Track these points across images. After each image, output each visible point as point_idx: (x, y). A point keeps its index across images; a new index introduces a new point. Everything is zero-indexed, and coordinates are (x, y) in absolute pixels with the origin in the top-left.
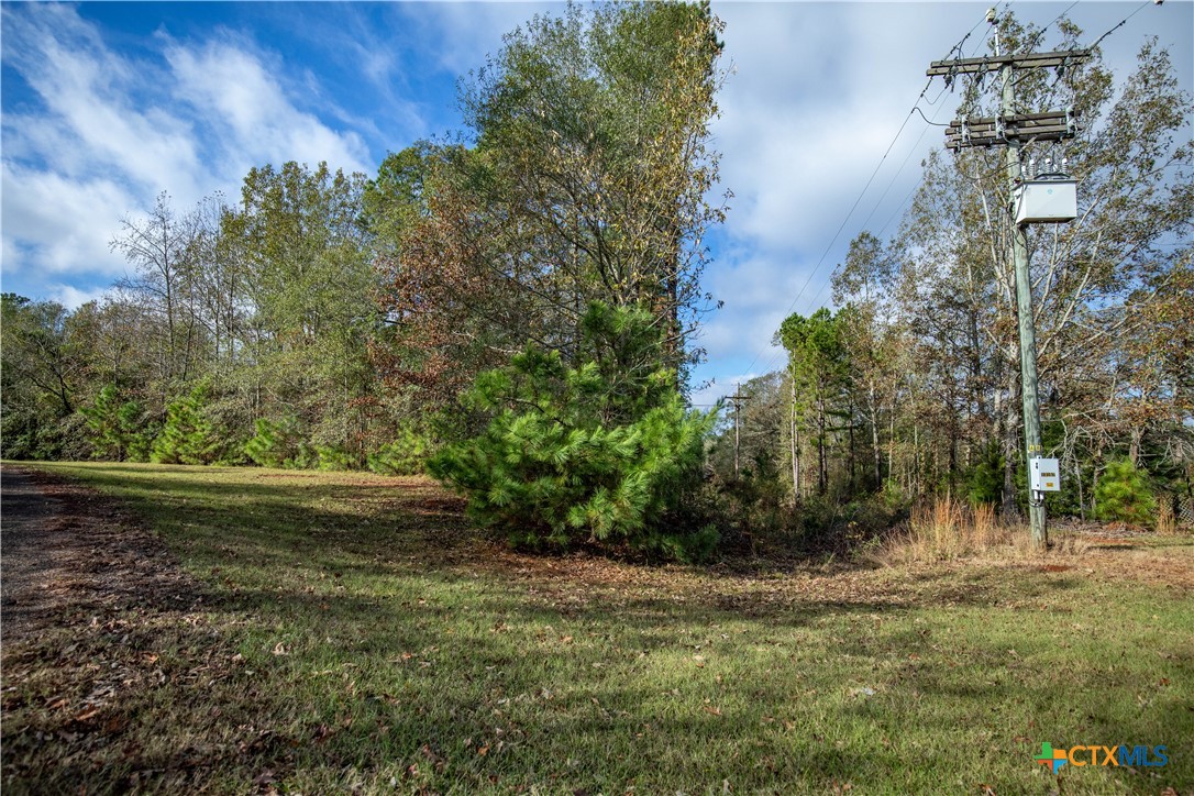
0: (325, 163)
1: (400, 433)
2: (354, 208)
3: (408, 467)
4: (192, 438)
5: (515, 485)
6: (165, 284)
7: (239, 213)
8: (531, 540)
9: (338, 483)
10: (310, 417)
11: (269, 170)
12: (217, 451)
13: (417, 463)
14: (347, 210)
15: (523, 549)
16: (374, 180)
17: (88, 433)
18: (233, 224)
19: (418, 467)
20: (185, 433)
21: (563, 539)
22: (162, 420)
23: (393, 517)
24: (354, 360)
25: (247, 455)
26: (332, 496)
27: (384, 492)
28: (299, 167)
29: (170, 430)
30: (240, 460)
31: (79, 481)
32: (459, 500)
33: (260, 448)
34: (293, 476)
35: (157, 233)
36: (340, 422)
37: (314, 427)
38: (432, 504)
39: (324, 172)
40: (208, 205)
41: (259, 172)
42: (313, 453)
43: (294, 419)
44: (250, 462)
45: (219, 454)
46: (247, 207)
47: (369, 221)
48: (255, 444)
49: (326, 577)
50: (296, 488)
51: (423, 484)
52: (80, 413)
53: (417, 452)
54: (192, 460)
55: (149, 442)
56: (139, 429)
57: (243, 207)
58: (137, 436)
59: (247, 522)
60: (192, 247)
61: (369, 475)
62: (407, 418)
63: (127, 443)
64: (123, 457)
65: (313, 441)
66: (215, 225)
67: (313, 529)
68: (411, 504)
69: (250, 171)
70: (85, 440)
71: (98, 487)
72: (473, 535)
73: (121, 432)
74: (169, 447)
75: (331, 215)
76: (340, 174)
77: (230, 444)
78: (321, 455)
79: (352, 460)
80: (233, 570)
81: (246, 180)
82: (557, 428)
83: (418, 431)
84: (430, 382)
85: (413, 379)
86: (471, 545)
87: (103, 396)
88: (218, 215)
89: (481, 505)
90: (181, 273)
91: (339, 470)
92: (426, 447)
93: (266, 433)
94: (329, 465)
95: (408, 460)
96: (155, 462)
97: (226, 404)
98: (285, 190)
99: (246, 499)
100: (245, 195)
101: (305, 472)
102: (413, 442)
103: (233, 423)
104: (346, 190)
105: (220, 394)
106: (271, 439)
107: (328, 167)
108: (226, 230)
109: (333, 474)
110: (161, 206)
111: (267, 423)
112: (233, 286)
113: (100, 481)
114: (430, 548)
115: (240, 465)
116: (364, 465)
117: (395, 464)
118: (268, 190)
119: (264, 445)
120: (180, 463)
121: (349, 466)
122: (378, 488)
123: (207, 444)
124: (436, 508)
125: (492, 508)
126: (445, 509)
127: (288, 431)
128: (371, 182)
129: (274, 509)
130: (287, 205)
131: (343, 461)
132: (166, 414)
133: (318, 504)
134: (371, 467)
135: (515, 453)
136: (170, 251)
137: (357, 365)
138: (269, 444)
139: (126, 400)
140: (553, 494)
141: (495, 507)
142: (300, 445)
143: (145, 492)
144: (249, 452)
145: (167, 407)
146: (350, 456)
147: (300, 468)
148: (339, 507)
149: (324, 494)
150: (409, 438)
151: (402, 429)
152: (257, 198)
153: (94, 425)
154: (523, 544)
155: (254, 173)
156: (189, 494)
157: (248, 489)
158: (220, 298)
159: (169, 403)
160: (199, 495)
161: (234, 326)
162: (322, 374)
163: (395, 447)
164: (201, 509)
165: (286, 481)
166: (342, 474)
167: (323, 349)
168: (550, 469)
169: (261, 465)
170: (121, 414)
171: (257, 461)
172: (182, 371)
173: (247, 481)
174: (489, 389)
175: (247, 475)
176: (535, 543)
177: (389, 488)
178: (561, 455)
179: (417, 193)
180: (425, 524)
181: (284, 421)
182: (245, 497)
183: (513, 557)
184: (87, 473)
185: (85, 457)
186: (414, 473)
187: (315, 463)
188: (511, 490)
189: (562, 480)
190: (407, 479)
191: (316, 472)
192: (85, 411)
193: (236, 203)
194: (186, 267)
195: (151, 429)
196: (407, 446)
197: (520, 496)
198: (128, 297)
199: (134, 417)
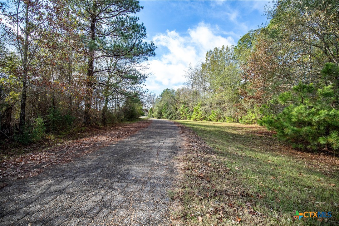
0: (223, 45)
1: (248, 113)
2: (231, 55)
3: (250, 122)
4: (198, 115)
5: (295, 128)
6: (191, 82)
7: (205, 63)
8: (301, 147)
9: (232, 126)
10: (223, 109)
11: (211, 51)
12: (203, 118)
13: (253, 121)
14: (230, 56)
15: (297, 149)
16: (236, 46)
17: (180, 114)
18: (204, 66)
19: (253, 122)
20: (197, 114)
21: (314, 148)
22: (193, 111)
23: (250, 136)
24: (234, 94)
25: (209, 119)
26: (232, 129)
27: (245, 129)
28: (217, 48)
29: (194, 113)
30: (208, 120)
31: (182, 124)
32: (268, 132)
33: (213, 117)
34: (220, 124)
35: (190, 72)
36: (231, 111)
37: (225, 112)
38: (261, 133)
39: (223, 47)
40: (199, 63)
41: (209, 52)
42: (225, 118)
43: (220, 110)
44: (210, 120)
45: (204, 118)
46: (207, 61)
47: (236, 57)
48: (211, 116)
49: (239, 150)
50: (222, 127)
51: (256, 127)
52: (179, 110)
53: (253, 118)
54: (199, 120)
55: (191, 116)
56: (189, 113)
57: (206, 61)
58: (188, 115)
59: (215, 134)
60: (196, 73)
61: (240, 124)
62: (250, 109)
63: (187, 116)
64: (186, 119)
65: (225, 115)
66: (200, 67)
67: (230, 137)
68: (254, 132)
69: (207, 52)
70: (180, 115)
71: (185, 125)
72: (277, 143)
73: (186, 114)
74: (194, 117)
75: (226, 58)
76: (227, 47)
77: (206, 116)
78: (227, 119)
79: (234, 120)
80: (217, 145)
81: (206, 55)
82: (313, 110)
83: (253, 112)
84: (257, 98)
85: (252, 98)
86: (277, 146)
87: (182, 107)
88: (201, 65)
89: (281, 134)
90: (194, 79)
91: (231, 122)
92: (256, 117)
93: (214, 114)
94: (229, 121)
95: (250, 120)
96: (192, 120)
97: (205, 107)
98: (215, 55)
99: (212, 129)
100: (206, 58)
101: (223, 123)
102: (252, 115)
103: (206, 111)
104: (229, 51)
105: (203, 105)
106: (215, 115)
107: (224, 46)
108: (203, 68)
109: (230, 124)
110: (190, 66)
111: (214, 111)
112: (205, 80)
113: (185, 124)
114: (264, 145)
115: (208, 121)
116: (238, 121)
117: (246, 121)
118: (211, 56)
119: (213, 116)
120: (196, 120)
121: (234, 122)
122: (243, 128)
123: (201, 116)
124: (262, 134)
125: (285, 135)
126: (265, 134)
127: (218, 113)
128: (236, 47)
129: (219, 131)
130: (215, 58)
131: (232, 120)
132: (193, 110)
133: (230, 131)
134: (240, 122)
135: (295, 118)
136: (192, 75)
137: (235, 96)
138: (214, 116)
139: (186, 107)
140: (311, 132)
141: (287, 135)
142: (221, 116)
143: (193, 127)
144: (210, 118)
145: (193, 109)
146: (234, 119)
147: (222, 122)
148: (234, 132)
149: (230, 128)
150: (250, 114)
151: (248, 112)
152: (208, 58)
153: (181, 113)
154: (297, 148)
155: (208, 53)
156: (201, 127)
157: (212, 127)
158: (202, 84)
159: (194, 108)
160: (203, 127)
161: (205, 89)
162: (226, 99)
163: (246, 117)
164: (205, 131)
165: (219, 125)
166: (232, 124)
167: (226, 92)
168: (310, 124)
169: (213, 121)
170: (186, 110)
171: (212, 120)
172: (196, 101)
173: (211, 125)
174: (284, 98)
175: (210, 123)
176: (302, 147)
177: (246, 128)
178: (316, 118)
179: (249, 46)
180: (260, 138)
181: (218, 111)
182: (212, 128)
183: (294, 151)
184: (182, 122)
185: (180, 119)
186: (252, 124)
187: (225, 121)
188: (293, 130)
189: (314, 128)
190: (250, 125)
191: (226, 123)
192: (180, 110)
193: (204, 61)
194: (195, 78)
195: (191, 113)
196: (250, 116)
197: (297, 132)
198: (185, 86)
199: (188, 111)
